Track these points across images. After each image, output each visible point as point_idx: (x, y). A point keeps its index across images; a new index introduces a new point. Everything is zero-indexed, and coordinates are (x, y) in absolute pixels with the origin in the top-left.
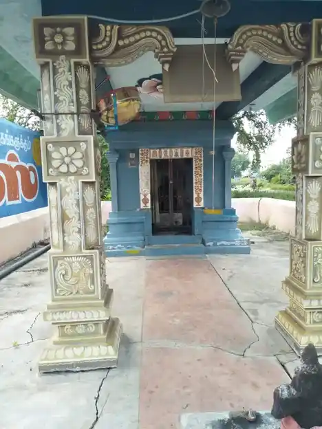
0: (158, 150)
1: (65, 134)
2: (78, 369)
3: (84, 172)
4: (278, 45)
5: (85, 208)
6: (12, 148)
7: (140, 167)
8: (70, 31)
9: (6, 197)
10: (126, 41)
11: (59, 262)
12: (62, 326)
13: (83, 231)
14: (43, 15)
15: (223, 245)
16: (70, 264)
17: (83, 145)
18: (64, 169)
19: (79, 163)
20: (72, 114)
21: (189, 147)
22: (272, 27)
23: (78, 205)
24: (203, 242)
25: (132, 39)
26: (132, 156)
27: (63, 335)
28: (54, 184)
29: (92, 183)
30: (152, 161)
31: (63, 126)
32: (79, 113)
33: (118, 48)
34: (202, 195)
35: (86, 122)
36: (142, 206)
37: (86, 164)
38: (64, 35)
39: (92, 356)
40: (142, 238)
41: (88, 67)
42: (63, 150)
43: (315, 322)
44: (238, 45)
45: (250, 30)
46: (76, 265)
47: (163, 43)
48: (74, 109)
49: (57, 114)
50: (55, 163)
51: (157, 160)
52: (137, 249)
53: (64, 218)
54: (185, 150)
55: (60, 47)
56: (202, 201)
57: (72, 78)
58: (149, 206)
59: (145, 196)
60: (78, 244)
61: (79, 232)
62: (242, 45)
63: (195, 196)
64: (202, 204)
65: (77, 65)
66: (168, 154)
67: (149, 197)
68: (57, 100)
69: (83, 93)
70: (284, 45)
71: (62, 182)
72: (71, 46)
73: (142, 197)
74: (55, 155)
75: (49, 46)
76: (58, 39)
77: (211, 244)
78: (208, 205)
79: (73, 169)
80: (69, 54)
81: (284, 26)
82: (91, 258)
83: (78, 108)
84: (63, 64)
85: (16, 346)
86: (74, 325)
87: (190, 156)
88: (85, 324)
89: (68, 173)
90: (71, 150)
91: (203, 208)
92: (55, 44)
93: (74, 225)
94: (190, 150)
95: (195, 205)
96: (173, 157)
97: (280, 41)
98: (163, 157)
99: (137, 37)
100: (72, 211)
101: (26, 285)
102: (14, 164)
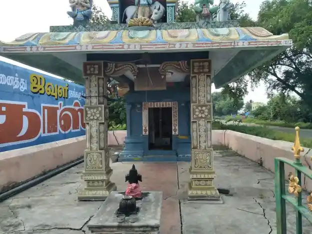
0: (153, 103)
1: (93, 104)
2: (94, 200)
3: (100, 119)
4: (179, 69)
5: (100, 133)
6: (77, 99)
7: (143, 112)
8: (97, 66)
9: (71, 127)
10: (118, 69)
11: (88, 155)
12: (88, 181)
13: (99, 142)
14: (87, 61)
15: (187, 156)
16: (93, 156)
17: (100, 109)
18: (92, 118)
19: (98, 116)
20: (96, 97)
21: (170, 101)
22: (176, 62)
23: (97, 131)
24: (177, 155)
25: (120, 68)
26: (139, 106)
27: (89, 186)
28: (88, 124)
29: (103, 123)
30: (149, 109)
31: (92, 101)
32: (99, 96)
33: (115, 71)
34: (177, 128)
35: (101, 99)
36: (144, 133)
37: (101, 115)
38: (94, 68)
39: (99, 194)
40: (143, 151)
41: (103, 79)
42: (92, 110)
43: (196, 185)
44: (162, 69)
45: (167, 63)
46: (95, 157)
47: (133, 69)
48: (97, 95)
49: (90, 97)
50: (89, 116)
51: (152, 108)
52: (139, 157)
53: (91, 137)
54: (167, 103)
55: (92, 72)
56: (177, 131)
57: (96, 83)
58: (147, 133)
59: (146, 128)
60: (96, 148)
61: (97, 143)
62: (164, 69)
63: (173, 128)
64: (177, 133)
65: (99, 78)
66: (159, 105)
67: (147, 128)
68: (90, 91)
69: (101, 88)
70: (181, 69)
71: (91, 123)
72: (97, 72)
73: (144, 128)
74: (89, 112)
75: (88, 72)
76: (92, 69)
77: (181, 155)
78: (180, 134)
79: (95, 118)
80: (96, 75)
81: (180, 62)
82: (101, 153)
83: (99, 94)
84: (94, 78)
85: (70, 193)
86: (93, 181)
87: (170, 106)
88: (98, 181)
89: (93, 119)
90: (95, 110)
91: (178, 135)
92: (91, 71)
93: (95, 140)
94: (170, 103)
95: (173, 133)
96: (161, 107)
97: (179, 67)
98: (156, 106)
99: (123, 67)
100: (94, 134)
101: (77, 173)
102: (77, 108)
